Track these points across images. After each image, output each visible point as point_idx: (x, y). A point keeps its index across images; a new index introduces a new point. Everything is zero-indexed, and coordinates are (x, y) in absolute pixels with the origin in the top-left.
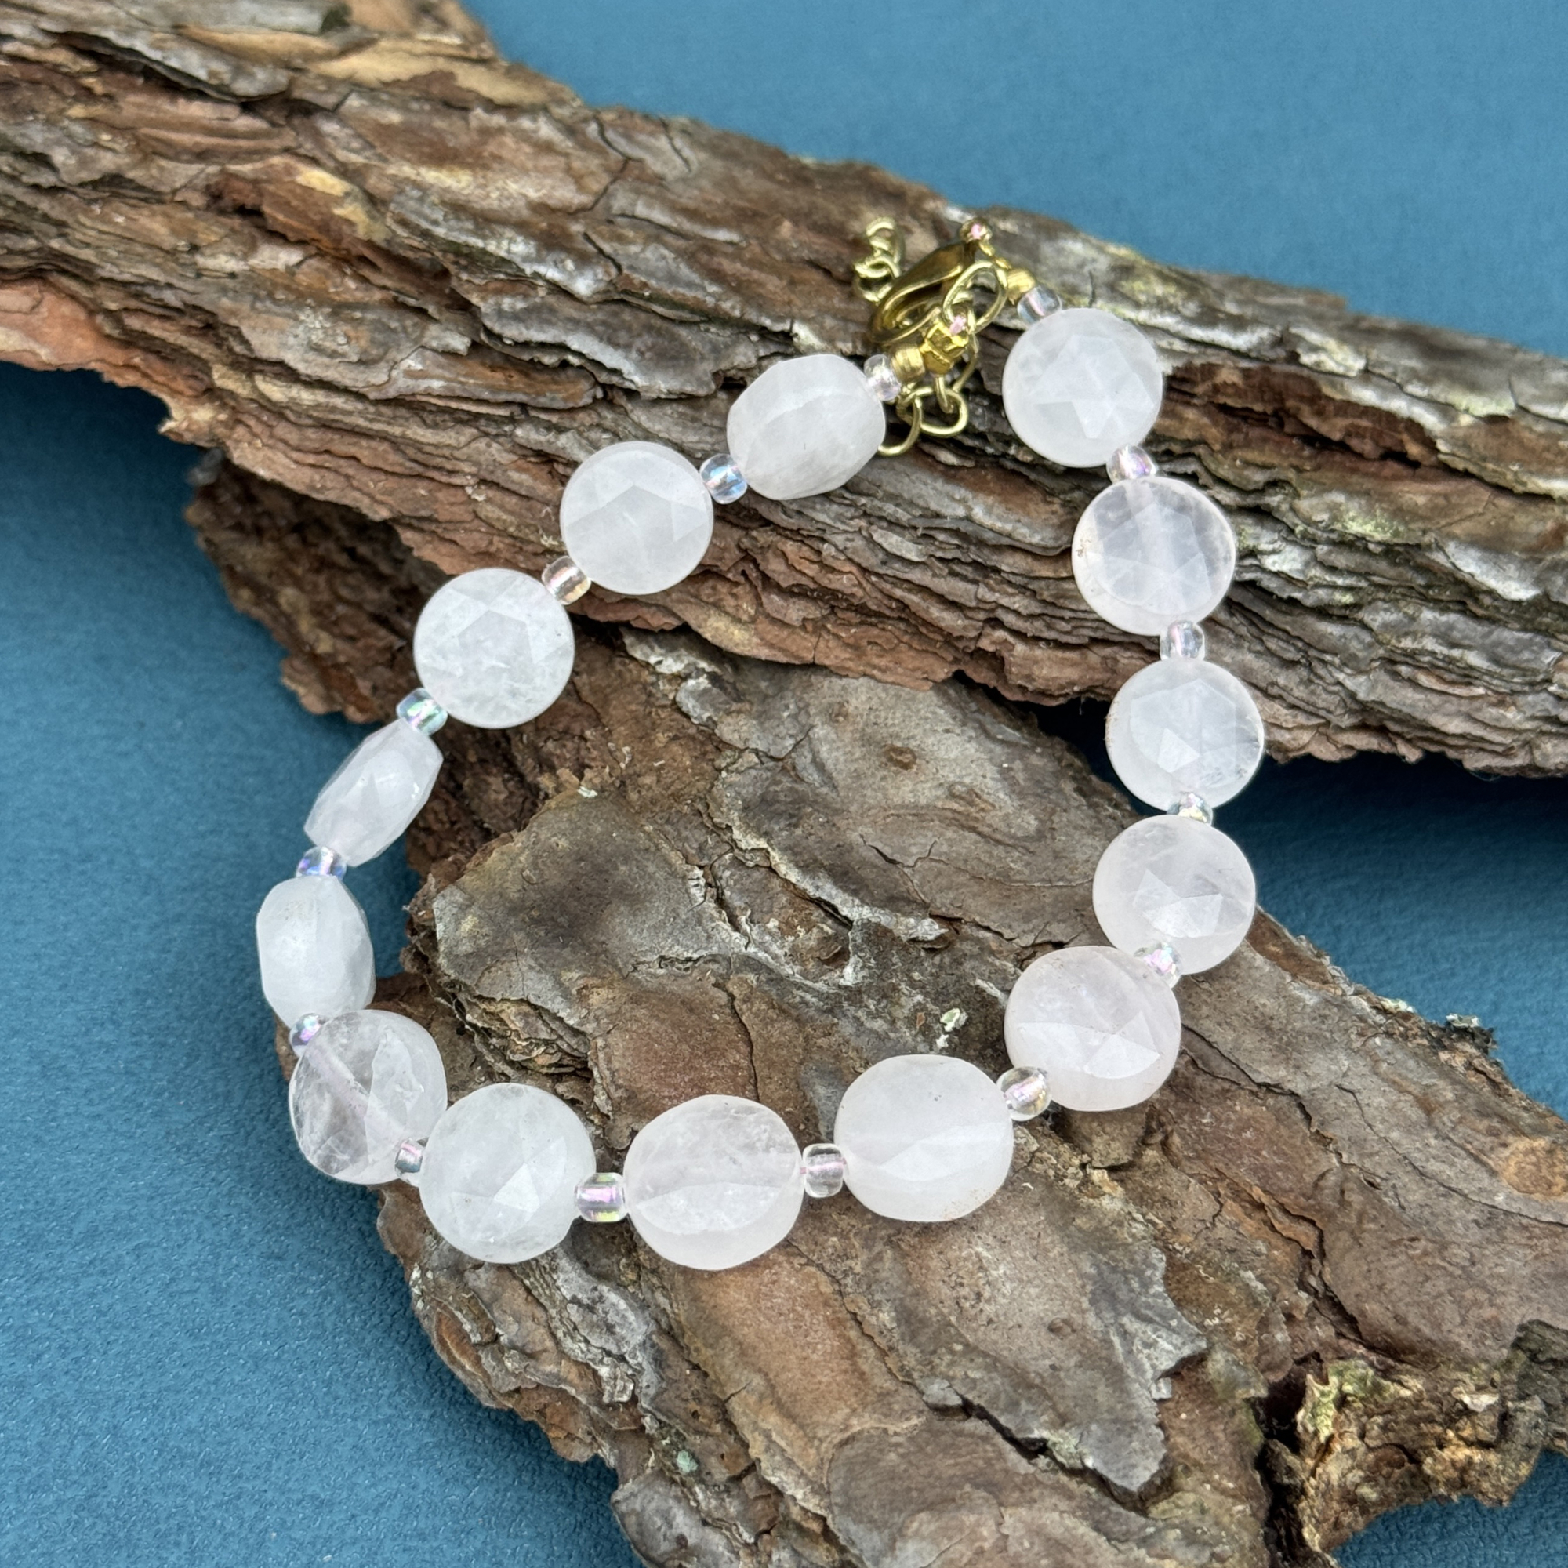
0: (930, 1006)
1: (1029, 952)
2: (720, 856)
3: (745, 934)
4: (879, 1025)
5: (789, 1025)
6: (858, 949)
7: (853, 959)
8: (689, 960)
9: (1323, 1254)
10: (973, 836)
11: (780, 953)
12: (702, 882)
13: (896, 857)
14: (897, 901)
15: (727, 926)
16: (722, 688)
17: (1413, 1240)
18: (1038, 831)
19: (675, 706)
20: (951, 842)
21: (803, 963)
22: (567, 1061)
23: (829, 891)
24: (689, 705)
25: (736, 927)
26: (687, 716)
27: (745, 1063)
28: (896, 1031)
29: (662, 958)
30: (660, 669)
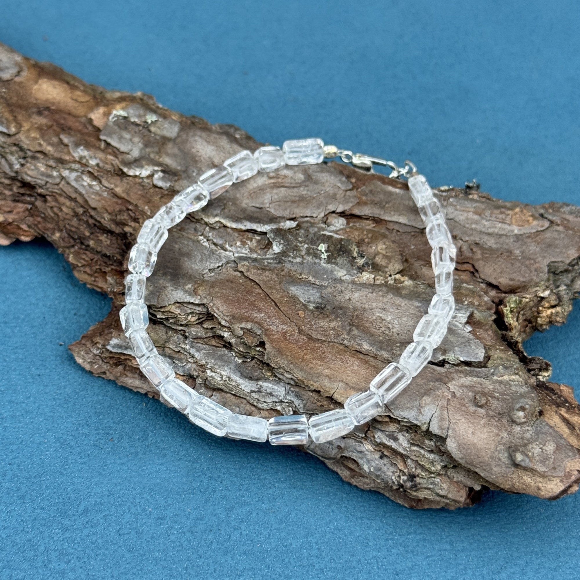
0: (312, 247)
1: (325, 219)
2: (204, 229)
3: (230, 251)
4: (298, 260)
5: (267, 273)
6: (274, 239)
7: (274, 243)
8: (219, 267)
9: (477, 271)
10: (283, 189)
11: (246, 252)
12: (205, 240)
13: (262, 206)
14: (273, 219)
15: (222, 251)
16: (168, 174)
17: (502, 254)
18: (305, 178)
19: (155, 186)
20: (276, 193)
21: (256, 252)
22: (201, 316)
23: (249, 226)
24: (160, 184)
25: (226, 250)
26: (161, 188)
27: (261, 291)
28: (305, 259)
29: (210, 270)
30: (142, 176)
